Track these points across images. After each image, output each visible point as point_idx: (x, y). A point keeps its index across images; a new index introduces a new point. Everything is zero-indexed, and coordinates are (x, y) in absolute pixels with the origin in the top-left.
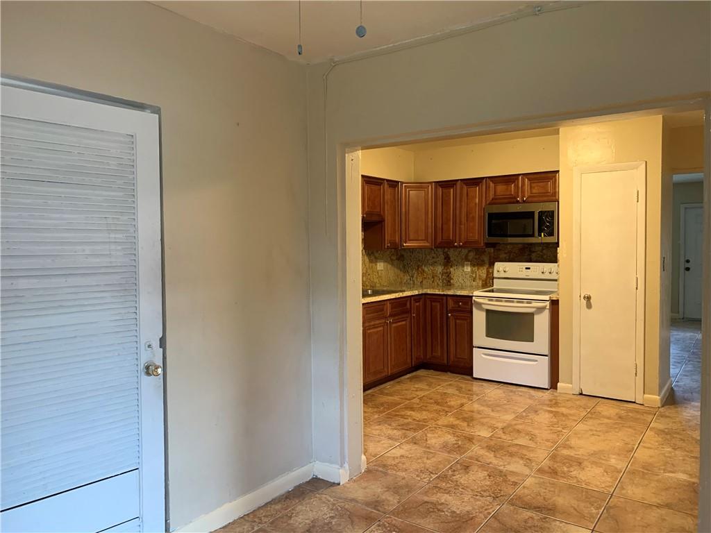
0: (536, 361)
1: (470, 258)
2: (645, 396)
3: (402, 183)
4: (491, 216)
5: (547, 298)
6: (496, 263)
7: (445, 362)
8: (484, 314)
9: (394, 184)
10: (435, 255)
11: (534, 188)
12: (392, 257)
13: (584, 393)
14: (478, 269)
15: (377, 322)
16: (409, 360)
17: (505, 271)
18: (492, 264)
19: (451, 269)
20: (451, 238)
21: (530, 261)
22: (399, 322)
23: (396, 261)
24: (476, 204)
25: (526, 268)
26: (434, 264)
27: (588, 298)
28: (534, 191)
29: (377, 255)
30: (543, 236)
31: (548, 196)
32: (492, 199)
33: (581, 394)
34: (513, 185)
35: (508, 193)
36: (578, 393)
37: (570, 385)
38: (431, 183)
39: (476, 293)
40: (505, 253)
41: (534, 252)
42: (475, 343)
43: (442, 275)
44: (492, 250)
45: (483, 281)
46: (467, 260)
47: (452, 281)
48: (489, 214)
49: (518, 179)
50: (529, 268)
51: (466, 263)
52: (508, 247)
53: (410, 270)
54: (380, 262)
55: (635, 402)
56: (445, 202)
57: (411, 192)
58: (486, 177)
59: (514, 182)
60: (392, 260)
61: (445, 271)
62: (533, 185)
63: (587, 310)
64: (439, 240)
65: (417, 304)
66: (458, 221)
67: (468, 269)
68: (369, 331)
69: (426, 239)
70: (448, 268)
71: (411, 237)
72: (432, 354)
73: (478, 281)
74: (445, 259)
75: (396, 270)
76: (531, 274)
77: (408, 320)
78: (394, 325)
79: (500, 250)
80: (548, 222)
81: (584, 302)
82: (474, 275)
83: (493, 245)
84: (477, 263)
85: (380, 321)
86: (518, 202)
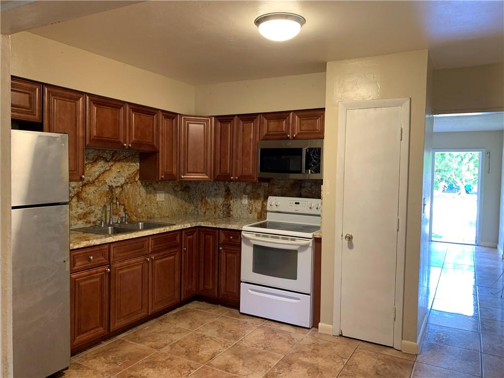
0: (299, 299)
1: (248, 191)
2: (403, 341)
3: (181, 115)
4: (264, 151)
5: (310, 235)
6: (270, 197)
7: (216, 295)
8: (251, 249)
9: (171, 116)
10: (216, 187)
11: (303, 125)
12: (176, 188)
13: (343, 335)
14: (254, 202)
15: (133, 261)
16: (177, 296)
17: (276, 206)
18: (266, 198)
19: (231, 201)
20: (228, 172)
21: (300, 196)
22: (164, 258)
23: (180, 192)
24: (251, 139)
25: (296, 203)
26: (216, 195)
27: (350, 238)
28: (303, 128)
29: (156, 186)
30: (310, 172)
31: (316, 133)
32: (266, 135)
33: (341, 335)
34: (284, 122)
35: (280, 130)
36: (338, 334)
37: (331, 326)
38: (211, 117)
39: (245, 228)
40: (279, 188)
41: (304, 187)
42: (243, 278)
43: (223, 207)
44: (266, 184)
45: (258, 213)
46: (245, 193)
47: (231, 213)
48: (262, 150)
49: (289, 116)
50: (298, 203)
51: (244, 196)
52: (281, 182)
53: (194, 201)
54: (159, 193)
55: (392, 348)
56: (223, 136)
57: (190, 125)
58: (260, 113)
59: (285, 119)
60: (175, 191)
61: (226, 203)
62: (303, 122)
63: (349, 250)
64: (218, 173)
65: (190, 237)
66: (235, 155)
67: (245, 201)
68: (120, 272)
69: (205, 172)
70: (228, 200)
71: (190, 170)
72: (204, 286)
73: (254, 213)
74: (226, 191)
75: (180, 201)
76: (300, 209)
77: (178, 254)
78: (157, 262)
79: (273, 184)
80: (315, 159)
81: (346, 242)
82: (251, 208)
83: (268, 180)
84: (254, 196)
85: (139, 259)
86: (288, 138)
